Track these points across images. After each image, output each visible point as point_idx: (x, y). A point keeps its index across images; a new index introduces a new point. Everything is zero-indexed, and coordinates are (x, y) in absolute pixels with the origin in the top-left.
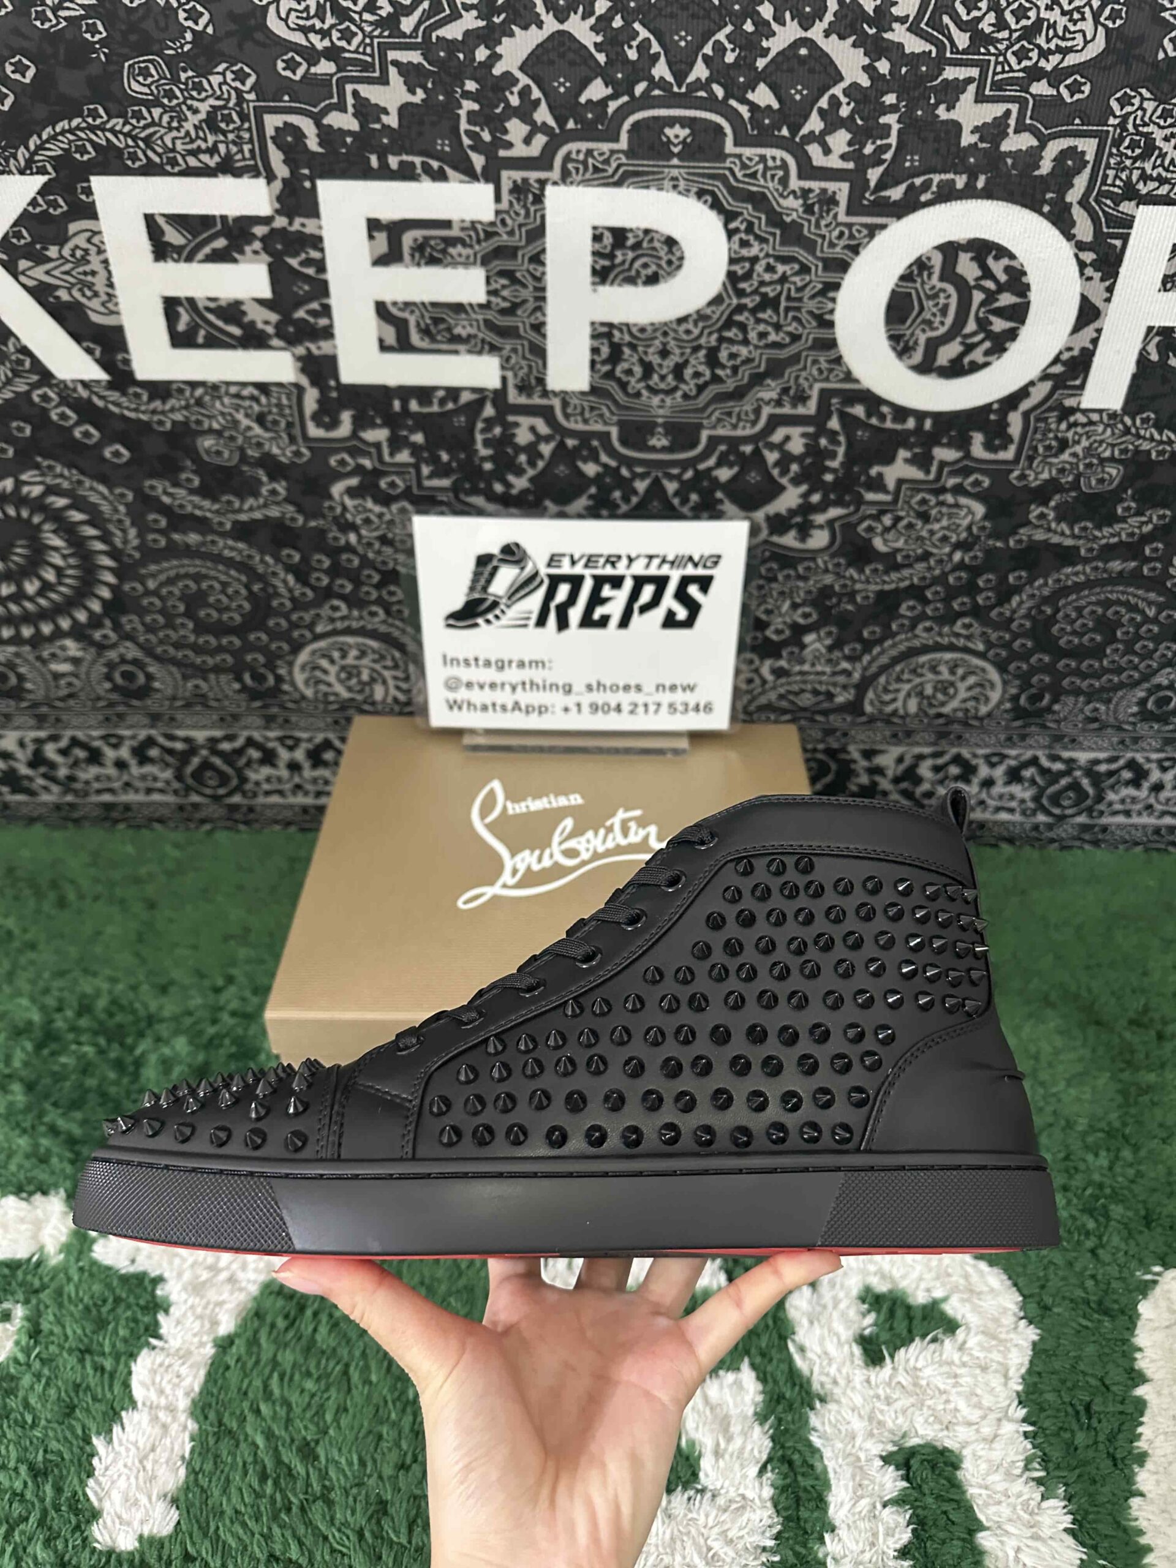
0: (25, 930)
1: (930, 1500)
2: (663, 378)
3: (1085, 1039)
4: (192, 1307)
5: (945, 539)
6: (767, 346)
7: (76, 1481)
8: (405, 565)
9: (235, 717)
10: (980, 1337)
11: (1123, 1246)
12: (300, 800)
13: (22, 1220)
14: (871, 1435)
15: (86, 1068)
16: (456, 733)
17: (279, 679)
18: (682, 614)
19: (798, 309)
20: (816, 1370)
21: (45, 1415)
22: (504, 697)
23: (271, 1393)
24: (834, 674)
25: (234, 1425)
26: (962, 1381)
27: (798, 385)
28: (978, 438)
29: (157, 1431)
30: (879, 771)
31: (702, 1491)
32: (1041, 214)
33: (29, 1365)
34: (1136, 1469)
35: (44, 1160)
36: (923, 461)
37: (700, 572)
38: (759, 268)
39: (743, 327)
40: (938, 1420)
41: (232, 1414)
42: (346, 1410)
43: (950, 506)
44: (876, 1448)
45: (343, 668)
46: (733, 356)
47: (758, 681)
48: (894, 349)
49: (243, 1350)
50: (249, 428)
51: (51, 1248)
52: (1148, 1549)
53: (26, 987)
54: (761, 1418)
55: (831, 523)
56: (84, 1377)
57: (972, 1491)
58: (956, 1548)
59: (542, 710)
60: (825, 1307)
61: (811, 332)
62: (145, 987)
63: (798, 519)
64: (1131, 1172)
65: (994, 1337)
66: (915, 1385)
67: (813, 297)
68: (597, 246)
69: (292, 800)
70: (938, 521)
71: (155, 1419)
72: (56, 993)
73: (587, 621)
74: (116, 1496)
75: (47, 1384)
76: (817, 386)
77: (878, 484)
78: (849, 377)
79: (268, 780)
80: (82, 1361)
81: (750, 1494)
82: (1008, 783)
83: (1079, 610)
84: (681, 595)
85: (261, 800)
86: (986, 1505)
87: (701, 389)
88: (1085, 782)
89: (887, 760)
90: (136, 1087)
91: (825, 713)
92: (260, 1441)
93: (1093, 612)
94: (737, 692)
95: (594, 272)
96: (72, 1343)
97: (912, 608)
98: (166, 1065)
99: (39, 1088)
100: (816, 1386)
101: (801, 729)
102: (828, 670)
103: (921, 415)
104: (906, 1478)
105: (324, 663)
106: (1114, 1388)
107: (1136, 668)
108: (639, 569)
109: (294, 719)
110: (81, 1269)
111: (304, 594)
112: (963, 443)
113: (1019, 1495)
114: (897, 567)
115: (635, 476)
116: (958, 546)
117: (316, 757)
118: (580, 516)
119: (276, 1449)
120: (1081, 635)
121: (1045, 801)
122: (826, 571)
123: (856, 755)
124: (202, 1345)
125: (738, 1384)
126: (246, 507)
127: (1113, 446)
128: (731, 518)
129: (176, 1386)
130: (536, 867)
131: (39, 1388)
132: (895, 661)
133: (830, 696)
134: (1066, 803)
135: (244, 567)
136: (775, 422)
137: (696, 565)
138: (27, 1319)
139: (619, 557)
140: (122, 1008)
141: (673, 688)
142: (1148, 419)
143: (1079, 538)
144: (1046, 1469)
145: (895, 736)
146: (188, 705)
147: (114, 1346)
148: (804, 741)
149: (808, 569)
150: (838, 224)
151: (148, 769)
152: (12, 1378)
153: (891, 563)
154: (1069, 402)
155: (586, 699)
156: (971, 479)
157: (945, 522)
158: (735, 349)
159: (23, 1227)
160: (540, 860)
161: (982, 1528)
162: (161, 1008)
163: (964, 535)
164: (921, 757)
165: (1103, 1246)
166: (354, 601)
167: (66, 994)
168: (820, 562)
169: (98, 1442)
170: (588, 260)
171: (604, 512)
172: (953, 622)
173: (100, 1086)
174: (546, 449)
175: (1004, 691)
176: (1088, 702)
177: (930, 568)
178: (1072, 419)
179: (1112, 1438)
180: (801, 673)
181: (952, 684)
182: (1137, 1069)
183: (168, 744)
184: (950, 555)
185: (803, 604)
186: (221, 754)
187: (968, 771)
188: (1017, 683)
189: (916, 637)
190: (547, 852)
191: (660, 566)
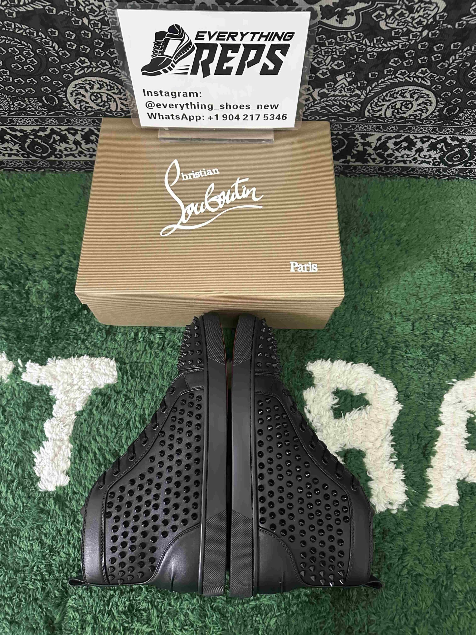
1: (352, 469)
4: (64, 401)
5: (420, 23)
7: (29, 468)
8: (116, 37)
9: (43, 120)
12: (83, 158)
14: (333, 444)
16: (155, 130)
17: (60, 100)
18: (271, 66)
20: (315, 420)
22: (178, 112)
23: (100, 433)
24: (351, 96)
25: (87, 445)
29: (57, 449)
30: (368, 144)
37: (282, 42)
40: (359, 441)
41: (86, 441)
42: (130, 438)
44: (334, 450)
45: (92, 94)
47: (311, 100)
49: (87, 417)
51: (4, 377)
52: (431, 486)
55: (357, 11)
56: (26, 428)
57: (368, 466)
59: (198, 118)
60: (319, 397)
63: (339, 9)
64: (451, 339)
65: (385, 409)
66: (353, 426)
69: (79, 158)
70: (418, 12)
71: (56, 444)
73: (219, 71)
74: (45, 473)
79: (66, 149)
80: (24, 422)
82: (428, 151)
84: (271, 56)
85: (64, 158)
86: (373, 471)
88: (467, 150)
89: (373, 139)
90: (28, 304)
91: (344, 116)
94: (300, 106)
97: (395, 62)
98: (40, 293)
100: (314, 426)
101: (331, 124)
102: (348, 94)
104: (344, 461)
105: (82, 91)
106: (430, 428)
108: (247, 40)
109: (72, 120)
110: (18, 385)
111: (64, 54)
113: (387, 468)
114: (391, 39)
116: (427, 27)
117: (87, 138)
119: (104, 454)
121: (445, 159)
122: (352, 40)
123: (358, 137)
124: (70, 415)
126: (22, 3)
128: (299, 10)
129: (62, 432)
130: (197, 213)
132: (383, 90)
133: (348, 107)
134: (455, 159)
135: (28, 39)
137: (280, 39)
139: (237, 33)
141: (266, 107)
144: (398, 458)
145: (378, 128)
146: (18, 114)
147: (35, 417)
148: (332, 130)
149: (342, 38)
151: (6, 145)
153: (388, 36)
155: (221, 113)
157: (421, 13)
160: (198, 210)
161: (371, 480)
162: (33, 266)
163: (431, 20)
164: (390, 138)
165: (434, 371)
166: (92, 58)
168: (349, 34)
169: (35, 453)
172: (417, 70)
175: (437, 106)
177: (409, 40)
179: (425, 446)
180: (334, 96)
181: (411, 102)
183: (14, 133)
184: (421, 32)
185: (339, 58)
186: (40, 137)
187: (411, 144)
188: (444, 102)
189: (396, 77)
190: (203, 203)
191: (259, 40)
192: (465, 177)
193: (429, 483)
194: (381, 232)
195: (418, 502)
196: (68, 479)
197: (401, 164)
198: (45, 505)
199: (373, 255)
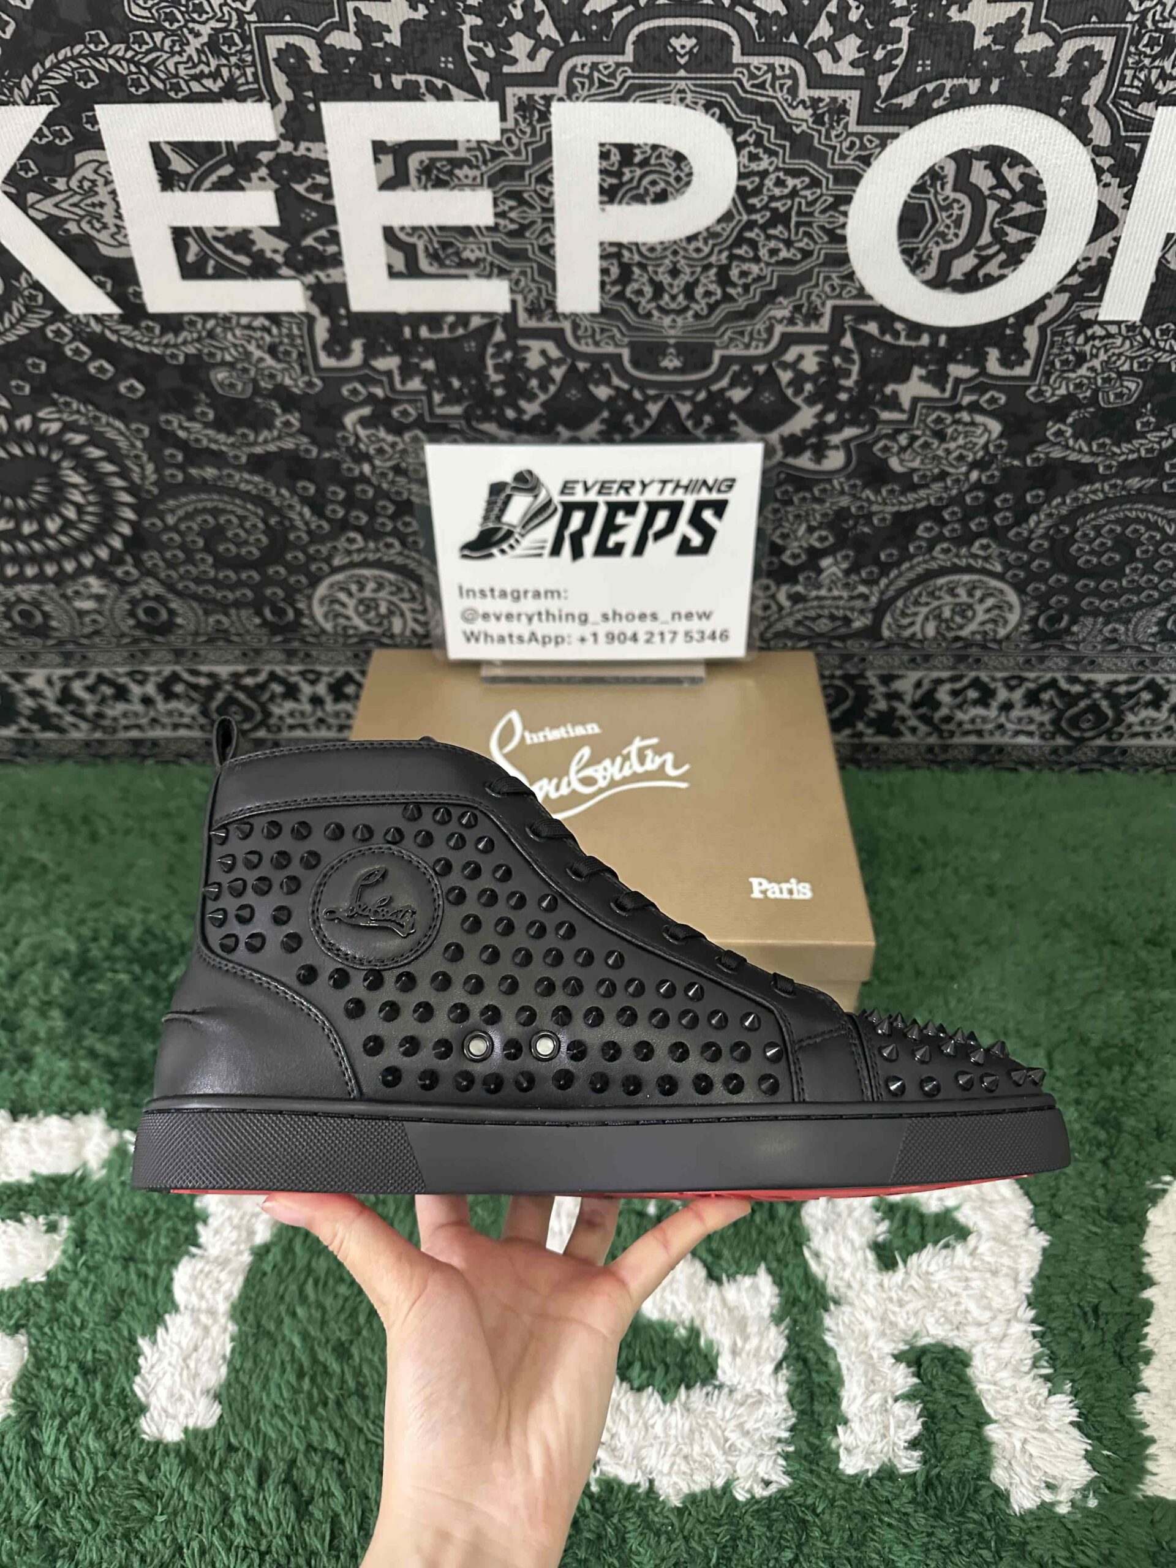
0: (59, 864)
1: (940, 1395)
2: (673, 298)
3: (1101, 958)
4: (230, 1218)
5: (961, 458)
6: (778, 263)
7: (123, 1379)
8: (419, 495)
9: (258, 652)
10: (991, 1243)
11: (1134, 1156)
12: (324, 733)
13: (65, 1138)
14: (883, 1334)
15: (122, 995)
16: (475, 665)
17: (299, 613)
18: (697, 540)
19: (810, 224)
20: (831, 1274)
21: (93, 1318)
22: (521, 628)
23: (307, 1298)
24: (851, 598)
25: (272, 1327)
26: (974, 1284)
27: (810, 303)
28: (993, 354)
29: (199, 1332)
30: (897, 696)
31: (720, 1387)
32: (1056, 117)
33: (76, 1273)
34: (1142, 1366)
35: (84, 1082)
36: (938, 378)
37: (715, 496)
38: (769, 182)
39: (753, 244)
40: (949, 1321)
41: (270, 1317)
43: (966, 424)
44: (888, 1348)
45: (361, 601)
46: (744, 274)
47: (774, 608)
48: (907, 263)
49: (279, 1258)
50: (261, 360)
51: (94, 1164)
52: (1152, 1441)
53: (61, 918)
54: (777, 1319)
55: (846, 443)
56: (129, 1283)
57: (981, 1387)
58: (965, 1439)
59: (559, 640)
60: (839, 1215)
61: (822, 248)
62: (177, 917)
63: (813, 440)
64: (1144, 1086)
65: (1005, 1243)
66: (928, 1288)
67: (823, 212)
68: (605, 164)
69: (315, 734)
70: (954, 439)
71: (196, 1322)
72: (91, 924)
73: (601, 550)
74: (162, 1392)
75: (94, 1290)
76: (830, 304)
77: (893, 403)
78: (862, 293)
79: (292, 714)
80: (125, 1268)
81: (766, 1390)
82: (1027, 706)
83: (1097, 529)
84: (696, 521)
85: (286, 734)
86: (994, 1399)
87: (712, 308)
88: (1104, 704)
89: (905, 685)
91: (843, 638)
92: (297, 1341)
93: (1111, 531)
94: (753, 620)
95: (602, 191)
96: (116, 1251)
97: (929, 530)
99: (78, 1014)
100: (830, 1290)
101: (818, 656)
102: (845, 594)
103: (935, 332)
104: (918, 1375)
105: (342, 596)
106: (1123, 1291)
107: (1155, 587)
108: (652, 494)
109: (314, 653)
110: (123, 1184)
111: (320, 527)
112: (979, 360)
113: (1027, 1390)
114: (914, 488)
115: (648, 399)
116: (974, 465)
117: (337, 691)
118: (593, 441)
119: (312, 1349)
120: (1099, 555)
121: (1064, 724)
122: (842, 492)
123: (873, 681)
124: (239, 1253)
125: (755, 1288)
126: (261, 439)
127: (1132, 359)
128: (744, 440)
129: (215, 1291)
130: (554, 795)
131: (86, 1293)
132: (913, 584)
133: (847, 621)
134: (1085, 726)
135: (260, 500)
136: (788, 340)
137: (710, 489)
138: (73, 1229)
139: (633, 483)
140: (155, 937)
141: (689, 616)
142: (1168, 330)
143: (1098, 455)
144: (1053, 1366)
145: (913, 660)
146: (210, 640)
147: (156, 1254)
148: (821, 668)
149: (824, 491)
150: (849, 135)
151: (174, 705)
152: (61, 1284)
153: (907, 482)
154: (1086, 315)
155: (602, 629)
156: (987, 396)
157: (961, 441)
158: (745, 267)
159: (67, 1144)
160: (558, 788)
161: (989, 1421)
163: (981, 454)
164: (939, 682)
165: (1114, 1157)
166: (370, 533)
167: (101, 924)
168: (836, 483)
169: (143, 1343)
170: (596, 178)
171: (617, 437)
172: (970, 544)
173: (136, 1012)
174: (557, 373)
175: (1023, 613)
176: (1106, 623)
177: (946, 488)
178: (1090, 332)
179: (1119, 1337)
180: (818, 598)
181: (970, 606)
182: (1152, 987)
183: (192, 679)
184: (967, 474)
185: (820, 527)
186: (245, 689)
187: (986, 695)
188: (1036, 604)
189: (934, 558)
190: (565, 781)
191: (674, 491)
192: (1115, 766)
193: (1147, 1433)
194: (949, 870)
195: (1122, 1482)
196: (217, 1410)
197: (973, 739)
198: (151, 1478)
199: (937, 913)
